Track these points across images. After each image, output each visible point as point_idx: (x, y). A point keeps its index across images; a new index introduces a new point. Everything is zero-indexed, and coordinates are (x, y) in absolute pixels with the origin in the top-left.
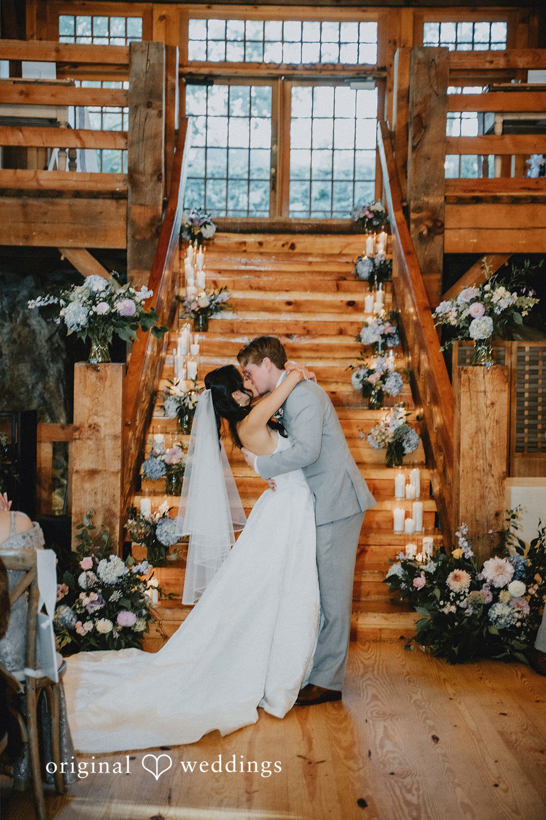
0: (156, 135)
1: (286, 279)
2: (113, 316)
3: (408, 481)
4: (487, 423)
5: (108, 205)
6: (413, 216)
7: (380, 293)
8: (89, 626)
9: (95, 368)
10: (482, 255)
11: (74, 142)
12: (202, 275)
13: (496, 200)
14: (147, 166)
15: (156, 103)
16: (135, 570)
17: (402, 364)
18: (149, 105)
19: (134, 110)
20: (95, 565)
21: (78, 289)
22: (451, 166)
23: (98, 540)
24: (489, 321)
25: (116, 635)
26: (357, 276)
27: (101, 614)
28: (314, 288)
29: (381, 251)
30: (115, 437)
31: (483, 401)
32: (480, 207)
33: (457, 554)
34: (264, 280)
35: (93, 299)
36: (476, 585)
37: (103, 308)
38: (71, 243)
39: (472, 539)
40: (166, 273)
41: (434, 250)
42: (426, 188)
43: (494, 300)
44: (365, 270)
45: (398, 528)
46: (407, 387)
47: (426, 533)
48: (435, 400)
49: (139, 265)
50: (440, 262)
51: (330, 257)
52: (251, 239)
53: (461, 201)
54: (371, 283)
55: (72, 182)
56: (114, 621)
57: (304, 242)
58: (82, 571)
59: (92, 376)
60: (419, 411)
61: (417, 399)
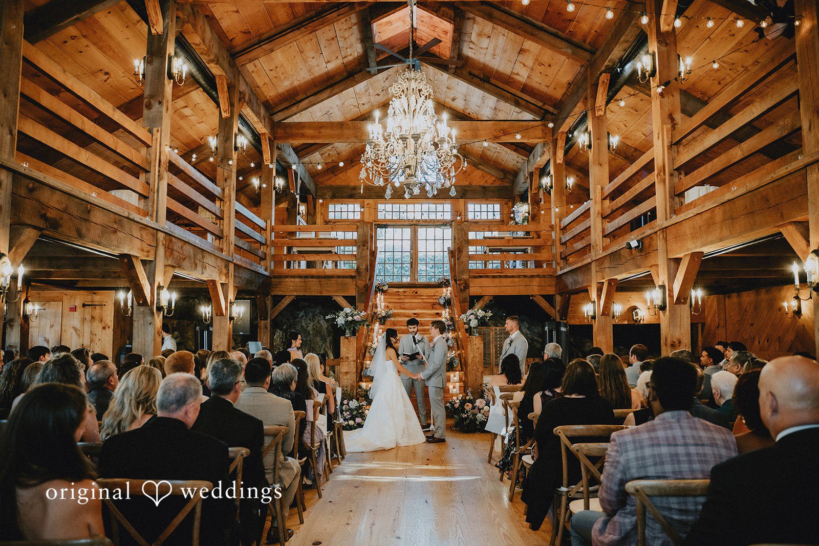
0: (367, 255)
1: (414, 305)
2: (353, 322)
3: (455, 376)
4: (477, 355)
5: (350, 280)
6: (458, 282)
7: (447, 310)
8: (346, 423)
9: (347, 338)
10: (483, 296)
11: (336, 259)
12: (383, 304)
13: (487, 277)
14: (363, 267)
15: (366, 245)
16: (361, 404)
17: (454, 335)
18: (364, 246)
19: (359, 247)
20: (348, 403)
21: (342, 312)
22: (472, 265)
23: (349, 395)
24: (476, 321)
25: (355, 425)
26: (439, 304)
27: (350, 419)
28: (424, 308)
29: (449, 294)
30: (354, 361)
31: (475, 347)
32: (482, 279)
33: (467, 398)
34: (407, 305)
35: (347, 315)
36: (474, 408)
37: (350, 319)
38: (336, 294)
39: (472, 393)
40: (370, 303)
41: (466, 295)
42: (462, 272)
43: (478, 314)
44: (442, 302)
45: (451, 392)
46: (455, 343)
47: (460, 393)
48: (463, 349)
49: (361, 302)
50: (468, 298)
51: (430, 297)
52: (401, 290)
53: (475, 277)
54: (444, 306)
55: (337, 272)
56: (354, 421)
57: (421, 291)
58: (344, 404)
59: (346, 341)
60: (459, 352)
61: (458, 349)
